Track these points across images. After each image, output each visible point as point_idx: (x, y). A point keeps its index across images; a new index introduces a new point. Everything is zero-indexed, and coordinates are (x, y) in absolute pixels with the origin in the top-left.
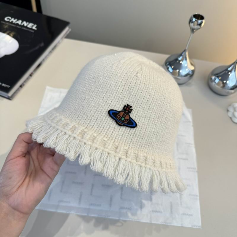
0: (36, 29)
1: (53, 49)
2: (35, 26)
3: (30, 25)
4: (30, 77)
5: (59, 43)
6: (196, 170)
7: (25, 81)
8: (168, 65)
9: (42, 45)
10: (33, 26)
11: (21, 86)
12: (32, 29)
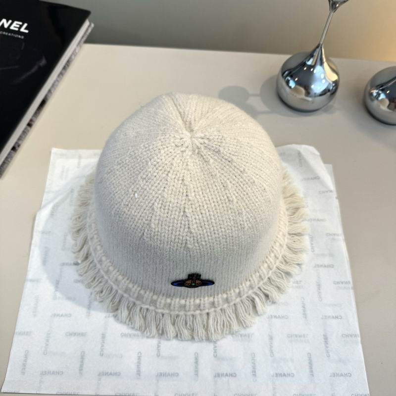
0: (27, 31)
1: (65, 68)
2: (26, 25)
3: (15, 26)
4: (29, 128)
5: (74, 54)
6: (351, 285)
7: (20, 138)
8: (287, 75)
9: (43, 62)
10: (21, 26)
11: (14, 149)
12: (19, 32)
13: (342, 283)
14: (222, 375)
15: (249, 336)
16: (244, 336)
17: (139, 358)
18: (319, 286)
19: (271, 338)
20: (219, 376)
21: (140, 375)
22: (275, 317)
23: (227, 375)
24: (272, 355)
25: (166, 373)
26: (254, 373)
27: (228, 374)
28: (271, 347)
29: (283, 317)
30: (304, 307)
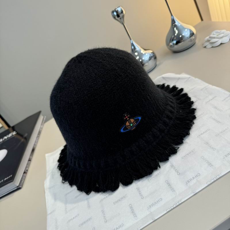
13: (227, 98)
14: (191, 180)
15: (192, 152)
16: (190, 153)
17: (131, 207)
18: (216, 108)
19: (207, 143)
20: (189, 182)
21: (136, 217)
22: (202, 134)
23: (193, 178)
24: (215, 149)
25: (153, 204)
26: (210, 164)
27: (195, 177)
28: (210, 147)
29: (206, 131)
30: (214, 119)
